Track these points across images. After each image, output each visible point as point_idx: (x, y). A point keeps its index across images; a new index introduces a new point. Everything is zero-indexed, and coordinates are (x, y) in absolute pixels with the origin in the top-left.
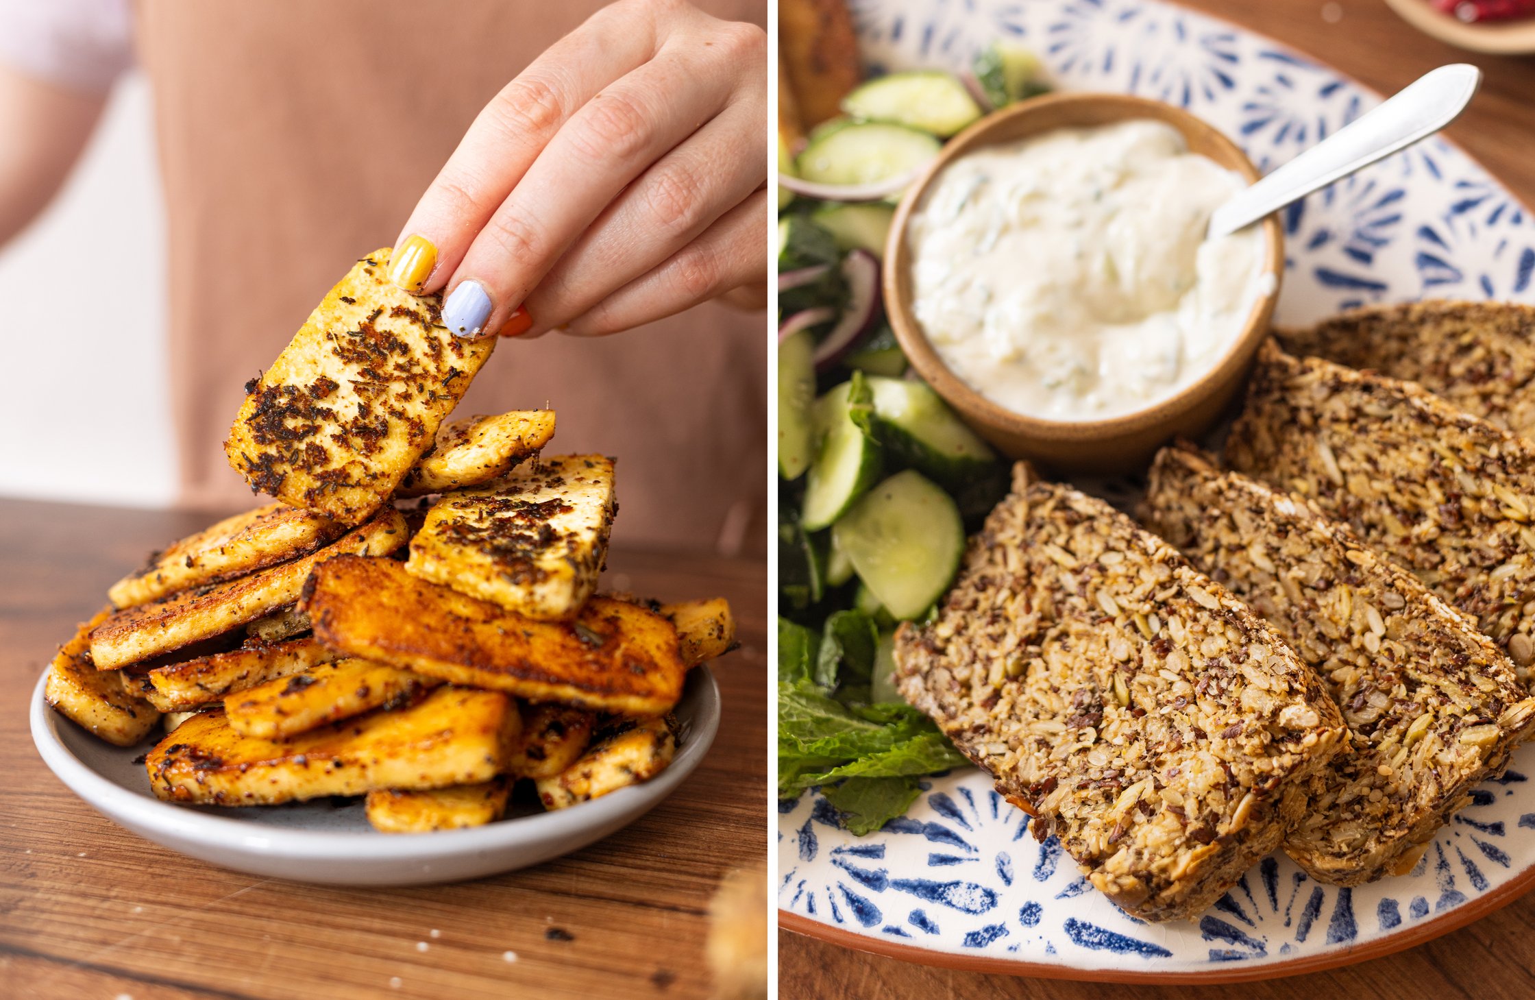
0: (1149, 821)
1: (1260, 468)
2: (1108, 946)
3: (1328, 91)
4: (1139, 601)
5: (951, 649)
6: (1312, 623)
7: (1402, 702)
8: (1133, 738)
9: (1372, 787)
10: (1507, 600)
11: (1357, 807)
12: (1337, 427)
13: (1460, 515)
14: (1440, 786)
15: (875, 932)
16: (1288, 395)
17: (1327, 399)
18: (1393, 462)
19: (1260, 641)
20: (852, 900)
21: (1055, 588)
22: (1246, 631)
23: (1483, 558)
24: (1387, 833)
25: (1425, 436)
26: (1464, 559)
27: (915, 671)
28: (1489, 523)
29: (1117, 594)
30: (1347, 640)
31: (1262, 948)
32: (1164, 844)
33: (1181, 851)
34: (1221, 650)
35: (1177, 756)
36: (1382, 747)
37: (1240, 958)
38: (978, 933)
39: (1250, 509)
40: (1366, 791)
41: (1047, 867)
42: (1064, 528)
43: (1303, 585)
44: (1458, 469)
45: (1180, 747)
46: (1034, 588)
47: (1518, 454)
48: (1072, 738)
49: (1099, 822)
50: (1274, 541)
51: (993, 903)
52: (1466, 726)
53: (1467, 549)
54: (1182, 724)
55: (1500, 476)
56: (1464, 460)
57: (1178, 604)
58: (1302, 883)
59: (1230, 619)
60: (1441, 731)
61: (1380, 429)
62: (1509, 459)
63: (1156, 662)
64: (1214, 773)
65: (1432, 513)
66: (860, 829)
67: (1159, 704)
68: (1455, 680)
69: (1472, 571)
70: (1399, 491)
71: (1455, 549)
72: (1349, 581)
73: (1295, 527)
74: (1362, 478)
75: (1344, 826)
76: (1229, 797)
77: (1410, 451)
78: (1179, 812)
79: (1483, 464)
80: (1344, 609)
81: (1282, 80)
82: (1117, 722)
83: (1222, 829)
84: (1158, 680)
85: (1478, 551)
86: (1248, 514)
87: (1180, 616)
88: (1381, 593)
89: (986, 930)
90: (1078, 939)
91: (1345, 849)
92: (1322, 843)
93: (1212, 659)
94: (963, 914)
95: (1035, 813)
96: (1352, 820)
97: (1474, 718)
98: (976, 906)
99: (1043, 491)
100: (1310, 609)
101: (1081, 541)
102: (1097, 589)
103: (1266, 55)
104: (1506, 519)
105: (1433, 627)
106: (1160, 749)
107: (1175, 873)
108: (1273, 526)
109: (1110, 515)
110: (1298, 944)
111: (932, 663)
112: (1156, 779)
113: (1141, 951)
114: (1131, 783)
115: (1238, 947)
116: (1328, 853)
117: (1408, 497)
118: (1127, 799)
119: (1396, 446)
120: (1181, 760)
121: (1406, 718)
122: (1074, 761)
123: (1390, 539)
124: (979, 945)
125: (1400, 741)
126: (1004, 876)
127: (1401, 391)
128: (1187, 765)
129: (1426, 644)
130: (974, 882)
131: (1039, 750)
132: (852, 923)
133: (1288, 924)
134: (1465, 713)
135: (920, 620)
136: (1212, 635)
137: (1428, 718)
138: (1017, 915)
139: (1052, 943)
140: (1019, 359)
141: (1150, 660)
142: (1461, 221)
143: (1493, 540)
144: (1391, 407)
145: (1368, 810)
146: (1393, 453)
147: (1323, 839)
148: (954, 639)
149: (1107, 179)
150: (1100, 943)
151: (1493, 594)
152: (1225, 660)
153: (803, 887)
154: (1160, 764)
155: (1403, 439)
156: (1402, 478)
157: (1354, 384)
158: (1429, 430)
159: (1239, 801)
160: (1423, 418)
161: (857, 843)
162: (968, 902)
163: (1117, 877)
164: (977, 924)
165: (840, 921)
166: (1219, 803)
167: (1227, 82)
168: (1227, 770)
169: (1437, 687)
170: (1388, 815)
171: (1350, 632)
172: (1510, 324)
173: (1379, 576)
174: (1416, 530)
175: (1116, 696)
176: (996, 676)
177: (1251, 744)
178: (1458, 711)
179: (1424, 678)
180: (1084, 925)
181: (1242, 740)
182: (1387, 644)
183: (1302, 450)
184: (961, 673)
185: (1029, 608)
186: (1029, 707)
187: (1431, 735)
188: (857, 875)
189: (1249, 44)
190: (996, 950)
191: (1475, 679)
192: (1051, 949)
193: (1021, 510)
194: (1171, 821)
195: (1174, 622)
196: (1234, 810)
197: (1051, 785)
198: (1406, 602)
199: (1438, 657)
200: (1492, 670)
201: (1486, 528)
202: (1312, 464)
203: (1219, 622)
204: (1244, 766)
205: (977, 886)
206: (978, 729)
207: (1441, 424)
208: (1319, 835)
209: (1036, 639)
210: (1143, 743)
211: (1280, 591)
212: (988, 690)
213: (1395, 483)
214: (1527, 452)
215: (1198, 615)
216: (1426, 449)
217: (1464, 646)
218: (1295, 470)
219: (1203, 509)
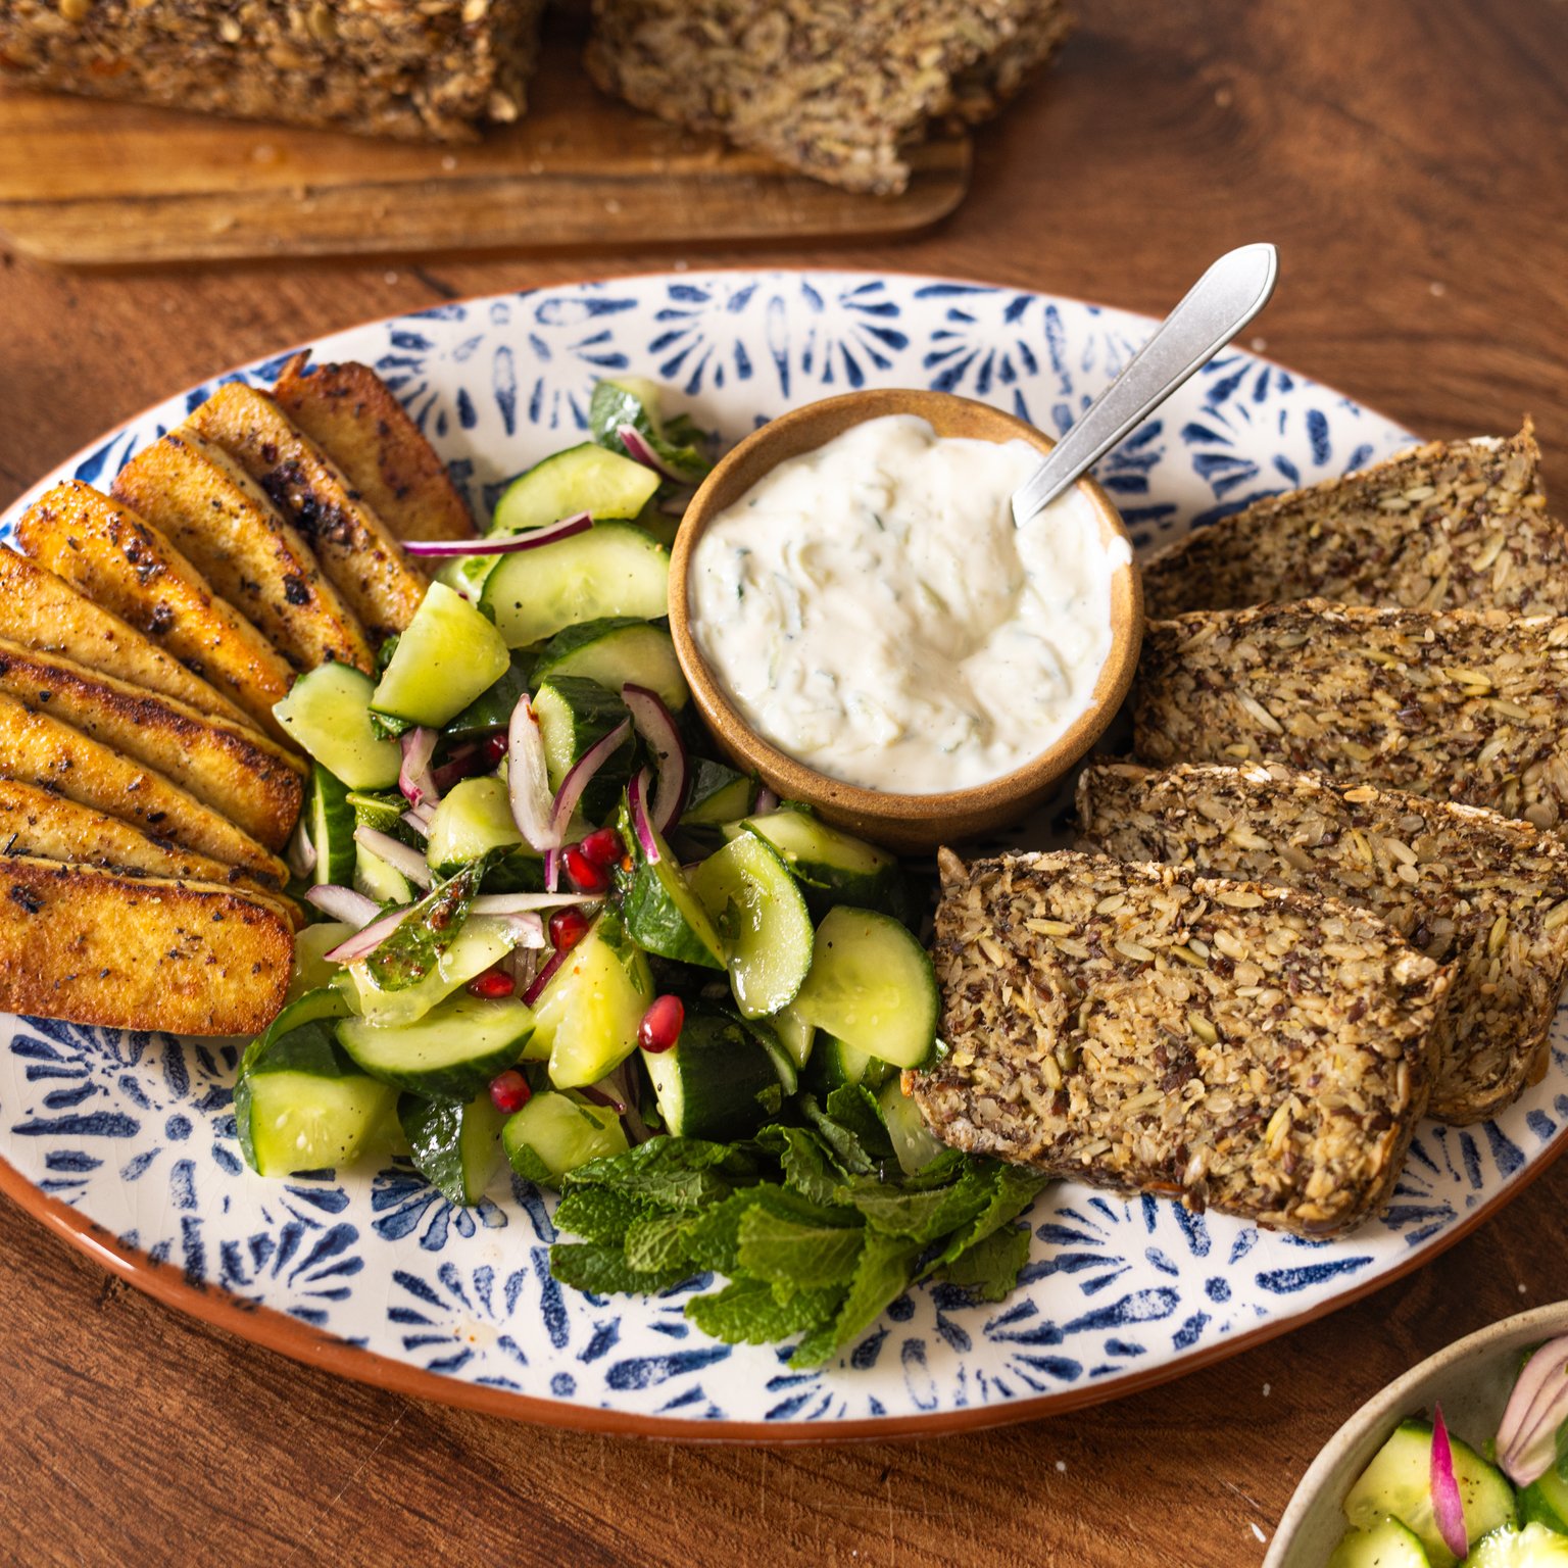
0: (1315, 1137)
1: (1187, 750)
2: (1311, 1281)
3: (1015, 310)
4: (1170, 934)
5: (980, 1074)
6: (1335, 881)
7: (1469, 918)
8: (1247, 1068)
9: (1483, 1010)
10: (1506, 778)
11: (1482, 1035)
12: (1254, 675)
13: (1422, 715)
14: (1548, 978)
15: (1083, 1381)
16: (1186, 662)
17: (1233, 647)
18: (1331, 687)
19: (1328, 916)
20: (1041, 1364)
21: (1062, 960)
22: (1307, 914)
23: (1462, 746)
24: (1526, 1044)
25: (1350, 648)
26: (1443, 756)
27: (955, 1115)
28: (1454, 709)
29: (1138, 937)
30: (1381, 883)
31: (1450, 1211)
32: (1347, 1149)
33: (1368, 1147)
34: (1292, 942)
35: (1308, 1063)
36: (1472, 967)
37: (1436, 1230)
38: (1182, 1332)
39: (1218, 794)
40: (1480, 1016)
41: (1201, 1241)
42: (1036, 897)
43: (1308, 848)
44: (1402, 668)
45: (1306, 1052)
46: (1039, 972)
47: (1456, 628)
48: (1176, 1099)
49: (1263, 1162)
50: (1260, 816)
51: (1175, 1298)
52: (1544, 912)
53: (1441, 745)
54: (1294, 1029)
55: (1447, 658)
56: (1401, 656)
57: (1212, 918)
58: (1445, 1137)
59: (1284, 909)
60: (1521, 928)
61: (1303, 658)
62: (1449, 637)
63: (1226, 985)
64: (1359, 1060)
65: (1390, 722)
66: (998, 1294)
67: (1257, 1023)
68: (1511, 873)
69: (1456, 764)
70: (1347, 715)
71: (1428, 750)
72: (1358, 822)
73: (1276, 792)
74: (1303, 717)
75: (1479, 1057)
76: (1383, 1077)
77: (1343, 670)
78: (1345, 1112)
79: (1423, 651)
80: (1364, 853)
81: (957, 315)
82: (1218, 1062)
83: (1396, 1109)
84: (1239, 1002)
85: (1455, 741)
86: (1217, 799)
87: (1225, 928)
88: (1397, 821)
89: (1188, 1324)
90: (1279, 1289)
91: (1494, 1077)
92: (1468, 1083)
93: (1287, 955)
94: (1154, 1322)
95: (1183, 1189)
96: (1485, 1048)
97: (1547, 902)
98: (1161, 1308)
99: (988, 869)
100: (1328, 868)
101: (1064, 902)
102: (1112, 943)
103: (922, 293)
104: (1469, 699)
105: (1465, 831)
106: (1284, 1065)
107: (1374, 1170)
108: (1253, 802)
109: (1083, 861)
110: (1478, 1191)
111: (968, 1099)
112: (1298, 1095)
113: (1344, 1270)
114: (1273, 1110)
115: (1428, 1221)
116: (1479, 1090)
117: (1359, 716)
118: (1278, 1126)
119: (1326, 670)
120: (1315, 1067)
121: (1481, 931)
122: (1196, 1119)
123: (1357, 767)
124: (1191, 1341)
125: (1486, 955)
126: (1167, 1269)
127: (1308, 610)
128: (1326, 1066)
129: (1464, 852)
130: (1142, 1288)
131: (1146, 1128)
132: (1056, 1385)
133: (1458, 1178)
134: (1536, 900)
135: (929, 1061)
136: (1270, 932)
137: (1503, 921)
138: (1207, 1298)
139: (1258, 1304)
140: (905, 734)
141: (1217, 986)
142: (1227, 408)
143: (1466, 725)
144: (1303, 633)
145: (1494, 1032)
146: (1326, 679)
147: (1465, 1080)
148: (980, 1062)
149: (877, 501)
150: (1301, 1282)
151: (1489, 777)
152: (1303, 950)
153: (983, 1376)
154: (1292, 1078)
155: (1330, 660)
156: (1344, 701)
157: (1254, 623)
158: (1353, 640)
159: (1395, 1075)
160: (1341, 629)
161: (1002, 1310)
162: (1151, 1309)
163: (1327, 1199)
164: (1176, 1322)
165: (1043, 1388)
166: (1379, 1085)
167: (894, 339)
168: (1371, 1051)
169: (1497, 888)
170: (1514, 1028)
171: (1380, 873)
172: (1356, 499)
173: (1387, 805)
174: (1384, 747)
175: (1202, 1038)
176: (1052, 1078)
177: (1381, 1016)
178: (1529, 902)
179: (1479, 885)
180: (1274, 1274)
181: (1372, 1016)
182: (1425, 869)
183: (1224, 714)
184: (1010, 1094)
185: (1047, 994)
186: (1109, 1092)
187: (1515, 936)
188: (1025, 1339)
189: (899, 287)
190: (1209, 1337)
191: (1530, 864)
192: (1260, 1311)
193: (974, 900)
194: (1340, 1124)
195: (1221, 939)
196: (1395, 1085)
197: (1184, 1155)
198: (1425, 820)
199: (1482, 860)
200: (1541, 847)
201: (1453, 716)
202: (1241, 724)
203: (1274, 916)
204: (1384, 1040)
205: (1148, 1292)
206: (1065, 1139)
207: (1364, 629)
208: (1459, 1078)
209: (1070, 1023)
210: (1262, 1068)
211: (1285, 864)
212: (1050, 1095)
213: (1340, 708)
214: (1464, 622)
215: (1246, 919)
216: (1359, 661)
217: (1502, 837)
218: (1225, 737)
219: (1160, 815)
